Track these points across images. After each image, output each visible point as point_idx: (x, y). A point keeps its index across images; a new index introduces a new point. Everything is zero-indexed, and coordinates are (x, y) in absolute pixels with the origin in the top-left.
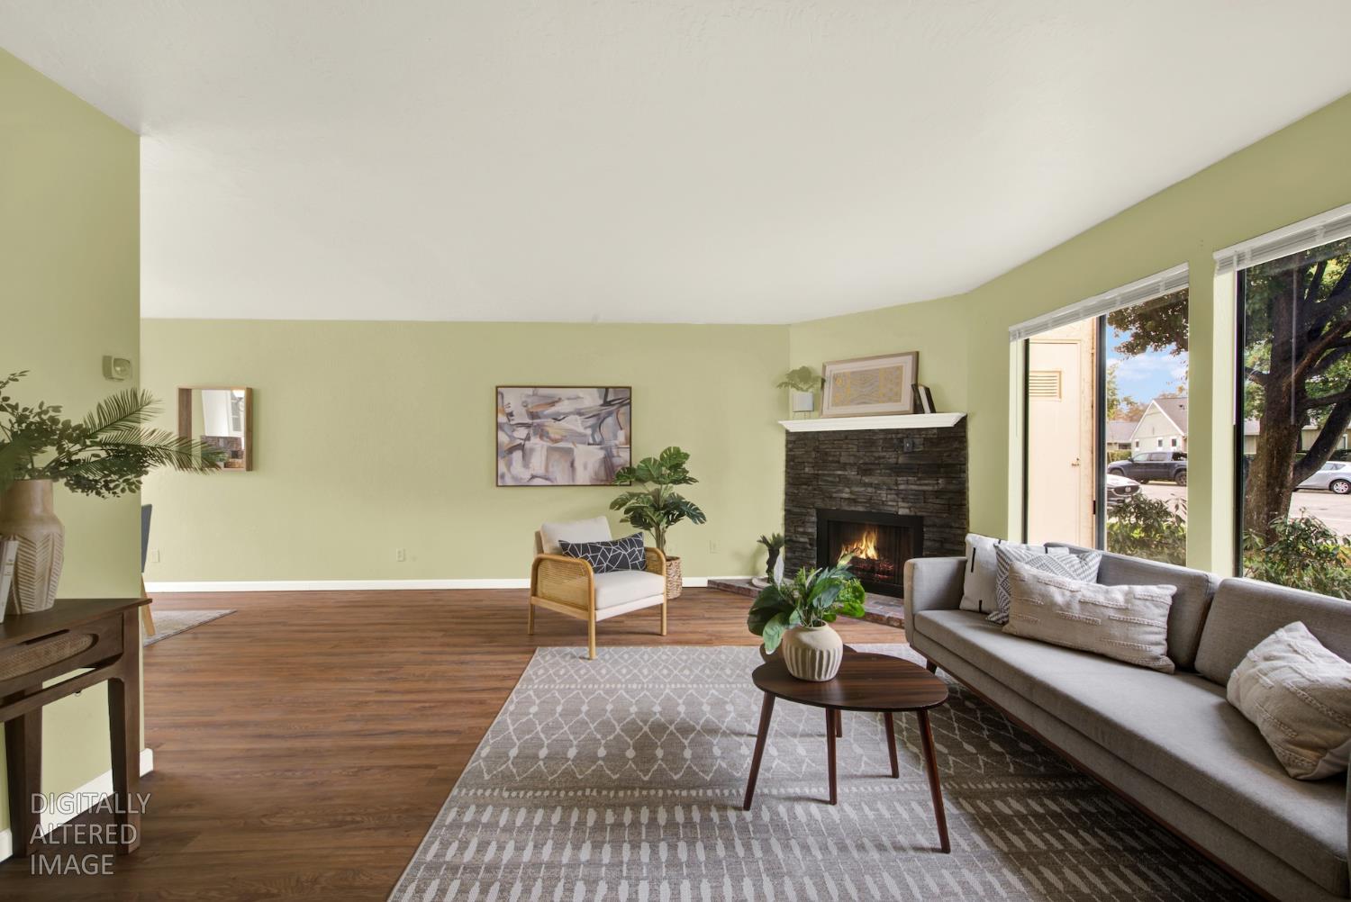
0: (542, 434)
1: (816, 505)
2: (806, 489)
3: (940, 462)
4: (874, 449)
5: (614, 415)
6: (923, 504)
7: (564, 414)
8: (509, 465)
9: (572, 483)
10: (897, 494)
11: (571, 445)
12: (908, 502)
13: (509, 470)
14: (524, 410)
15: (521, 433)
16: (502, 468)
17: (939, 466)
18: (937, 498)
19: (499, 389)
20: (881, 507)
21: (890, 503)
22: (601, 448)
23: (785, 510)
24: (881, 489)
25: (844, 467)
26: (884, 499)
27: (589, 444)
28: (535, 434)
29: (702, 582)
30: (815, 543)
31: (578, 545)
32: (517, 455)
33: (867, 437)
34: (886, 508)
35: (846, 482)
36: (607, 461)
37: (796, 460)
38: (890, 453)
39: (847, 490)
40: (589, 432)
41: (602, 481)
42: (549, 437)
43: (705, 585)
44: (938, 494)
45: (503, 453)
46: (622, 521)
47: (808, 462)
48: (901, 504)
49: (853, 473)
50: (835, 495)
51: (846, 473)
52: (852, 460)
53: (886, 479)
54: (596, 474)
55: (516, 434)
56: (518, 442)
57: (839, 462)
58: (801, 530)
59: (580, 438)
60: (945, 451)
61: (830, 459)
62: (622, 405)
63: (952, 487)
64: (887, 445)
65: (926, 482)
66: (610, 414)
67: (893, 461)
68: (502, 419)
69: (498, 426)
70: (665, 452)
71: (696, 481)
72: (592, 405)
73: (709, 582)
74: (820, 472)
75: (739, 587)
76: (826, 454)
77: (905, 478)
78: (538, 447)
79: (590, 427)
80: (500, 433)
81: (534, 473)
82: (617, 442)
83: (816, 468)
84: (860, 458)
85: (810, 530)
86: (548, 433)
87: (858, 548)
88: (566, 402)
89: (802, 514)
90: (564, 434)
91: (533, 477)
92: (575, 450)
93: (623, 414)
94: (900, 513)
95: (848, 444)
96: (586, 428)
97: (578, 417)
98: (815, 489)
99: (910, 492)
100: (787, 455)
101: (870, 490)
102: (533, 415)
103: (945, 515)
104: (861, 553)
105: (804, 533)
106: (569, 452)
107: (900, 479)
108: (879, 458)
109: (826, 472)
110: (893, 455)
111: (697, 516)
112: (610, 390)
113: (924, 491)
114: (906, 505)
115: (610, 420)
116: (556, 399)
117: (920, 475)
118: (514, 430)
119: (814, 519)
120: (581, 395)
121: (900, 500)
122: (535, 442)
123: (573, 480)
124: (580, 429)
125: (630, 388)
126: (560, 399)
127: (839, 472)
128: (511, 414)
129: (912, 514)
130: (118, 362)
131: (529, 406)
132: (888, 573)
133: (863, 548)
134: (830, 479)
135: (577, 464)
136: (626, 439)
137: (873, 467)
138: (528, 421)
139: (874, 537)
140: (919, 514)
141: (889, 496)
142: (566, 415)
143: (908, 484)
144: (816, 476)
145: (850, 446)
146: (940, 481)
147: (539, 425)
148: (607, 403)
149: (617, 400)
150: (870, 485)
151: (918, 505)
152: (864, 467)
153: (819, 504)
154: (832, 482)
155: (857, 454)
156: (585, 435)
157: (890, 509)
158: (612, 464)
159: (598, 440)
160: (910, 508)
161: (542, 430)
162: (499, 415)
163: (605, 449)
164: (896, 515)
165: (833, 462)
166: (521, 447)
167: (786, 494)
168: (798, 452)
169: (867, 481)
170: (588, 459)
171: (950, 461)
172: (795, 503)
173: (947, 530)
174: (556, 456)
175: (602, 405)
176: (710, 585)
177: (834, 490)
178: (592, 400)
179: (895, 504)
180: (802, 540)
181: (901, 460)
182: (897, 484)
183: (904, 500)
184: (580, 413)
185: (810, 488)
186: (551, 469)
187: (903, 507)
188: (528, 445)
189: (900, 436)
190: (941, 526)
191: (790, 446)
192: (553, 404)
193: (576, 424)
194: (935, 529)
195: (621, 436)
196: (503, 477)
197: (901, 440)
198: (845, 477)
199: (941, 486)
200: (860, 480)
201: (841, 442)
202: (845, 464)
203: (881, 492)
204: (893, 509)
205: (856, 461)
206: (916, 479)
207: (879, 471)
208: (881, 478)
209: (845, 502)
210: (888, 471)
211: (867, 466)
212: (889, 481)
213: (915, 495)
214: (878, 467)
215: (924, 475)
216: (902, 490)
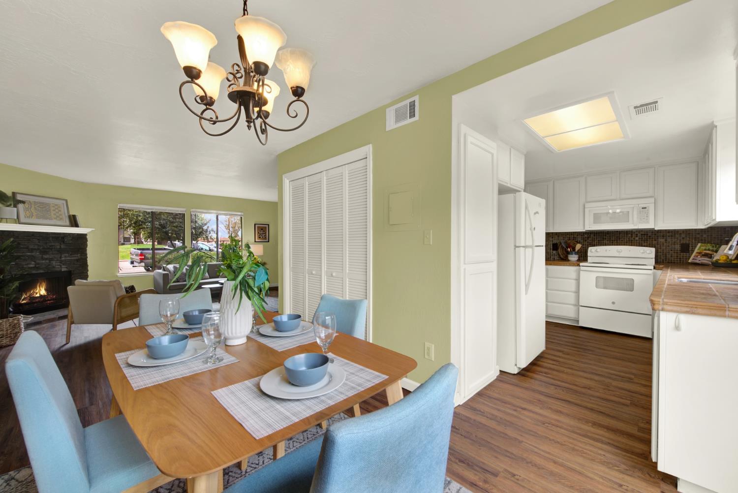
3: (79, 247)
4: (48, 242)
10: (61, 263)
18: (78, 262)
21: (57, 267)
25: (32, 250)
26: (54, 265)
33: (45, 236)
34: (54, 269)
35: (33, 258)
38: (56, 244)
39: (33, 263)
44: (77, 260)
48: (63, 266)
49: (38, 254)
50: (25, 266)
51: (33, 254)
52: (36, 247)
53: (55, 256)
57: (28, 248)
60: (80, 243)
61: (22, 246)
63: (83, 257)
64: (55, 240)
67: (58, 247)
76: (19, 244)
77: (65, 255)
94: (63, 270)
95: (34, 238)
99: (67, 261)
101: (47, 261)
103: (81, 269)
104: (36, 294)
107: (63, 255)
108: (52, 246)
113: (73, 260)
114: (65, 266)
117: (70, 253)
121: (61, 264)
127: (28, 254)
129: (68, 270)
132: (53, 299)
133: (37, 291)
137: (48, 250)
141: (57, 264)
143: (65, 257)
145: (35, 240)
150: (46, 259)
151: (70, 266)
154: (24, 259)
155: (39, 244)
160: (67, 268)
164: (61, 271)
165: (24, 248)
169: (46, 257)
173: (82, 274)
177: (24, 263)
179: (59, 267)
181: (62, 247)
182: (61, 258)
189: (62, 236)
190: (80, 273)
197: (63, 238)
198: (33, 256)
199: (79, 257)
200: (42, 257)
201: (29, 238)
202: (31, 249)
203: (53, 262)
204: (59, 269)
205: (39, 248)
206: (69, 255)
207: (51, 252)
208: (53, 255)
209: (30, 269)
210: (56, 252)
211: (44, 250)
212: (57, 256)
213: (69, 262)
214: (50, 250)
215: (72, 253)
216: (63, 260)
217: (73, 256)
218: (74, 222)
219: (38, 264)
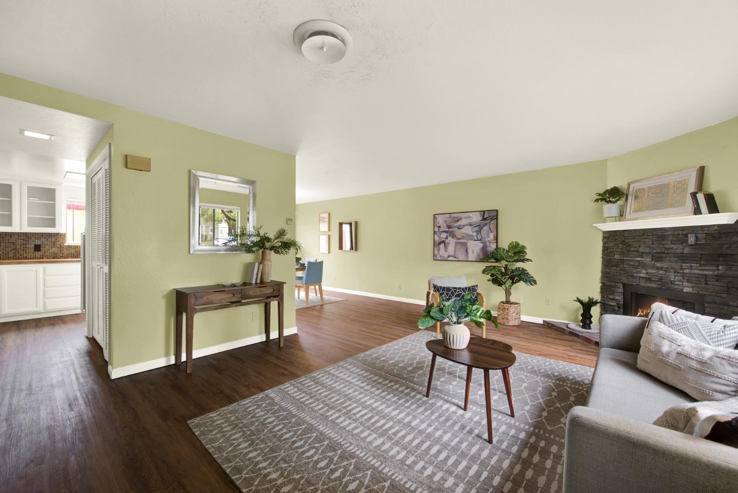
0: (453, 235)
1: (621, 281)
2: (616, 270)
3: (719, 252)
4: (664, 242)
5: (488, 225)
6: (704, 286)
7: (463, 225)
8: (439, 250)
9: (466, 260)
10: (683, 276)
11: (466, 241)
12: (692, 283)
13: (439, 253)
14: (445, 225)
15: (444, 235)
16: (436, 252)
17: (719, 256)
18: (717, 281)
19: (435, 216)
20: (670, 285)
21: (677, 283)
22: (481, 243)
23: (601, 283)
24: (670, 272)
25: (642, 255)
26: (672, 279)
27: (475, 240)
28: (450, 236)
29: (540, 321)
30: (622, 307)
31: (441, 287)
32: (442, 246)
33: (660, 234)
34: (673, 286)
35: (644, 266)
36: (484, 249)
37: (609, 250)
38: (678, 245)
39: (644, 271)
40: (475, 234)
41: (481, 259)
42: (456, 237)
43: (541, 322)
44: (718, 278)
45: (437, 244)
46: (489, 280)
47: (617, 252)
48: (685, 284)
49: (648, 260)
50: (635, 275)
51: (643, 259)
52: (648, 250)
53: (673, 265)
54: (478, 255)
55: (442, 236)
56: (443, 239)
57: (638, 252)
58: (611, 297)
59: (470, 237)
60: (727, 244)
61: (633, 249)
62: (492, 219)
63: (730, 273)
64: (675, 239)
65: (707, 268)
66: (485, 225)
67: (679, 251)
68: (436, 229)
69: (435, 233)
70: (510, 244)
71: (531, 261)
72: (477, 220)
73: (544, 321)
74: (625, 258)
75: (558, 327)
76: (630, 246)
77: (688, 265)
78: (451, 242)
79: (475, 232)
80: (435, 236)
81: (450, 254)
82: (489, 239)
83: (622, 255)
84: (654, 249)
85: (617, 298)
86: (455, 235)
88: (464, 220)
89: (611, 286)
90: (463, 235)
91: (449, 256)
92: (468, 244)
93: (493, 224)
94: (684, 291)
95: (645, 239)
96: (473, 232)
97: (469, 227)
98: (621, 270)
99: (694, 275)
100: (603, 247)
101: (661, 272)
102: (449, 227)
103: (724, 295)
105: (613, 299)
106: (465, 244)
107: (685, 265)
108: (669, 249)
109: (629, 258)
110: (680, 246)
111: (531, 281)
112: (486, 212)
113: (706, 275)
114: (689, 285)
115: (486, 228)
116: (459, 219)
117: (702, 263)
118: (441, 234)
119: (621, 290)
120: (471, 216)
121: (685, 281)
122: (450, 239)
123: (467, 258)
124: (471, 233)
125: (497, 211)
126: (461, 219)
127: (638, 259)
128: (440, 227)
129: (696, 292)
130: (289, 220)
131: (448, 223)
134: (631, 263)
135: (469, 250)
136: (494, 237)
137: (664, 255)
138: (447, 230)
140: (701, 292)
141: (676, 277)
142: (464, 226)
143: (693, 269)
144: (622, 261)
145: (647, 240)
146: (720, 267)
147: (451, 232)
148: (484, 219)
149: (490, 217)
151: (700, 286)
153: (624, 280)
154: (633, 265)
155: (652, 246)
156: (473, 236)
157: (677, 287)
158: (486, 251)
159: (479, 238)
160: (693, 287)
161: (453, 234)
162: (435, 227)
163: (483, 243)
164: (682, 292)
165: (634, 251)
166: (444, 242)
167: (602, 272)
168: (610, 245)
169: (658, 265)
170: (475, 248)
171: (729, 252)
172: (608, 279)
173: (726, 307)
174: (459, 246)
175: (481, 220)
176: (545, 324)
177: (635, 271)
178: (476, 218)
179: (681, 283)
180: (612, 303)
181: (686, 251)
182: (682, 269)
183: (688, 281)
184: (470, 225)
185: (618, 269)
186: (457, 253)
187: (688, 287)
188: (447, 241)
189: (685, 232)
191: (605, 240)
192: (458, 221)
193: (468, 230)
194: (715, 306)
195: (492, 236)
196: (436, 256)
197: (685, 235)
198: (643, 262)
199: (720, 272)
200: (654, 264)
201: (640, 237)
202: (643, 253)
203: (670, 274)
204: (680, 288)
205: (651, 251)
206: (698, 265)
207: (669, 259)
208: (670, 264)
209: (642, 280)
210: (676, 259)
211: (659, 255)
212: (676, 266)
213: (697, 278)
214: (668, 255)
215: (705, 263)
216: (687, 273)
217: (703, 268)
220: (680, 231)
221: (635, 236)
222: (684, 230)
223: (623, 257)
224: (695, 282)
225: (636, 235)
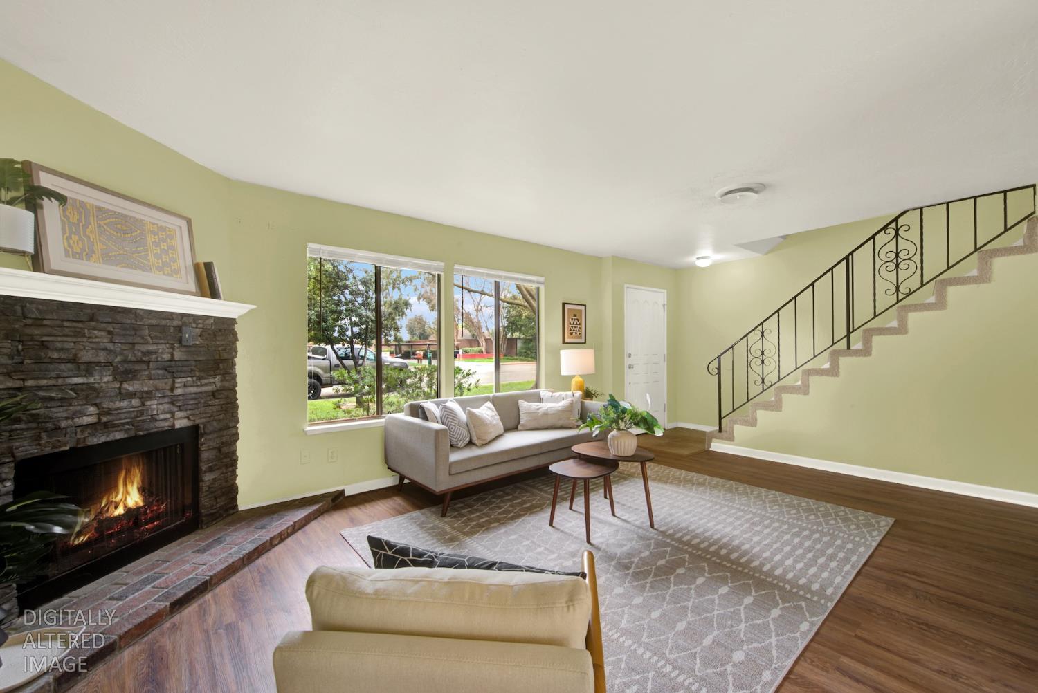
3: (217, 357)
4: (138, 340)
6: (203, 409)
10: (172, 403)
12: (186, 410)
17: (217, 362)
18: (214, 399)
20: (152, 425)
21: (162, 417)
24: (150, 399)
25: (88, 369)
26: (155, 412)
33: (129, 321)
34: (154, 425)
35: (91, 394)
38: (161, 347)
44: (214, 394)
48: (178, 414)
49: (105, 379)
50: (63, 424)
51: (92, 380)
52: (102, 357)
53: (158, 383)
60: (222, 345)
61: (55, 355)
63: (226, 384)
64: (158, 334)
65: (206, 381)
67: (166, 357)
74: (30, 383)
76: (44, 346)
77: (184, 380)
83: (16, 375)
87: (109, 503)
94: (177, 426)
95: (94, 329)
98: (16, 421)
99: (191, 396)
101: (135, 402)
103: (221, 417)
104: (116, 507)
107: (180, 380)
108: (150, 353)
109: (44, 382)
110: (167, 348)
113: (204, 393)
114: (183, 414)
117: (197, 374)
119: (9, 486)
121: (175, 409)
127: (76, 380)
129: (191, 424)
133: (120, 497)
134: (53, 395)
137: (137, 367)
139: (137, 477)
140: (198, 422)
141: (161, 407)
143: (185, 386)
144: (18, 393)
150: (132, 395)
151: (197, 412)
152: (121, 368)
154: (61, 399)
155: (111, 346)
157: (162, 424)
160: (188, 418)
164: (172, 431)
165: (60, 361)
169: (131, 389)
171: (226, 357)
173: (225, 433)
177: (65, 415)
179: (168, 416)
181: (178, 356)
182: (172, 389)
183: (180, 410)
187: (181, 418)
189: (176, 323)
190: (221, 430)
197: (179, 329)
198: (90, 387)
199: (219, 385)
200: (120, 388)
201: (80, 325)
202: (89, 363)
203: (152, 402)
204: (167, 424)
205: (110, 358)
206: (195, 378)
207: (147, 373)
208: (151, 382)
209: (82, 432)
210: (160, 372)
211: (126, 366)
212: (164, 384)
213: (195, 399)
214: (144, 366)
215: (202, 374)
216: (179, 395)
217: (204, 381)
218: (208, 285)
219: (108, 412)
220: (168, 321)
221: (63, 320)
222: (173, 319)
223: (23, 380)
224: (190, 407)
225: (66, 317)
